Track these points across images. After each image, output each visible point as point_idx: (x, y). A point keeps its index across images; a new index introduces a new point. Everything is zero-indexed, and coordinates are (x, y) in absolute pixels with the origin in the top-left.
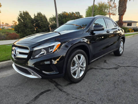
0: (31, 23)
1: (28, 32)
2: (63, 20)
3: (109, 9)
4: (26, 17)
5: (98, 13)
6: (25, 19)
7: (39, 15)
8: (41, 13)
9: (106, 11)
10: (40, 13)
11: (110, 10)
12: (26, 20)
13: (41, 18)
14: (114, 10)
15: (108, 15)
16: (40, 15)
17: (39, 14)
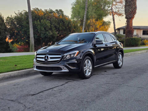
2: (36, 22)
3: (111, 5)
5: (94, 11)
9: (106, 8)
11: (113, 6)
14: (119, 7)
15: (111, 15)
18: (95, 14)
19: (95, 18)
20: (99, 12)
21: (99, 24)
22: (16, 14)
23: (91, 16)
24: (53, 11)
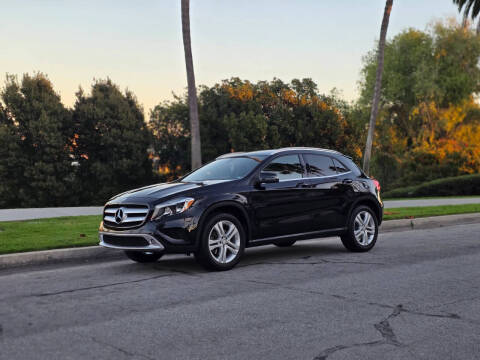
0: (59, 134)
1: (41, 176)
2: (225, 120)
4: (36, 104)
5: (434, 76)
6: (32, 111)
7: (100, 95)
8: (113, 82)
10: (109, 82)
12: (36, 119)
13: (113, 108)
16: (107, 96)
17: (105, 90)
18: (436, 86)
19: (436, 98)
20: (454, 78)
21: (451, 118)
22: (175, 97)
23: (421, 92)
24: (285, 83)
